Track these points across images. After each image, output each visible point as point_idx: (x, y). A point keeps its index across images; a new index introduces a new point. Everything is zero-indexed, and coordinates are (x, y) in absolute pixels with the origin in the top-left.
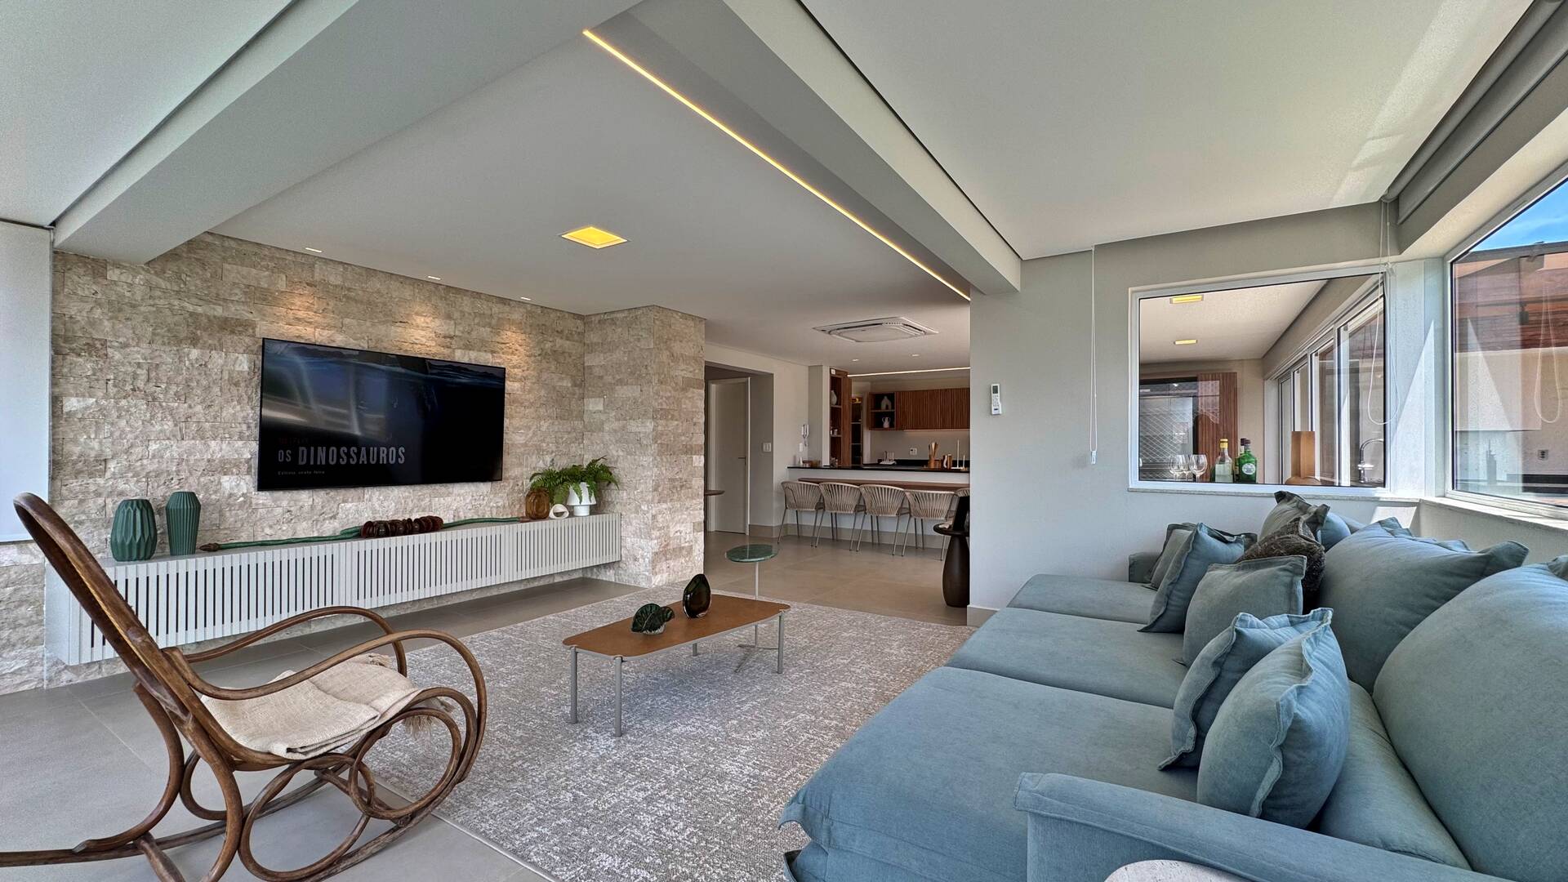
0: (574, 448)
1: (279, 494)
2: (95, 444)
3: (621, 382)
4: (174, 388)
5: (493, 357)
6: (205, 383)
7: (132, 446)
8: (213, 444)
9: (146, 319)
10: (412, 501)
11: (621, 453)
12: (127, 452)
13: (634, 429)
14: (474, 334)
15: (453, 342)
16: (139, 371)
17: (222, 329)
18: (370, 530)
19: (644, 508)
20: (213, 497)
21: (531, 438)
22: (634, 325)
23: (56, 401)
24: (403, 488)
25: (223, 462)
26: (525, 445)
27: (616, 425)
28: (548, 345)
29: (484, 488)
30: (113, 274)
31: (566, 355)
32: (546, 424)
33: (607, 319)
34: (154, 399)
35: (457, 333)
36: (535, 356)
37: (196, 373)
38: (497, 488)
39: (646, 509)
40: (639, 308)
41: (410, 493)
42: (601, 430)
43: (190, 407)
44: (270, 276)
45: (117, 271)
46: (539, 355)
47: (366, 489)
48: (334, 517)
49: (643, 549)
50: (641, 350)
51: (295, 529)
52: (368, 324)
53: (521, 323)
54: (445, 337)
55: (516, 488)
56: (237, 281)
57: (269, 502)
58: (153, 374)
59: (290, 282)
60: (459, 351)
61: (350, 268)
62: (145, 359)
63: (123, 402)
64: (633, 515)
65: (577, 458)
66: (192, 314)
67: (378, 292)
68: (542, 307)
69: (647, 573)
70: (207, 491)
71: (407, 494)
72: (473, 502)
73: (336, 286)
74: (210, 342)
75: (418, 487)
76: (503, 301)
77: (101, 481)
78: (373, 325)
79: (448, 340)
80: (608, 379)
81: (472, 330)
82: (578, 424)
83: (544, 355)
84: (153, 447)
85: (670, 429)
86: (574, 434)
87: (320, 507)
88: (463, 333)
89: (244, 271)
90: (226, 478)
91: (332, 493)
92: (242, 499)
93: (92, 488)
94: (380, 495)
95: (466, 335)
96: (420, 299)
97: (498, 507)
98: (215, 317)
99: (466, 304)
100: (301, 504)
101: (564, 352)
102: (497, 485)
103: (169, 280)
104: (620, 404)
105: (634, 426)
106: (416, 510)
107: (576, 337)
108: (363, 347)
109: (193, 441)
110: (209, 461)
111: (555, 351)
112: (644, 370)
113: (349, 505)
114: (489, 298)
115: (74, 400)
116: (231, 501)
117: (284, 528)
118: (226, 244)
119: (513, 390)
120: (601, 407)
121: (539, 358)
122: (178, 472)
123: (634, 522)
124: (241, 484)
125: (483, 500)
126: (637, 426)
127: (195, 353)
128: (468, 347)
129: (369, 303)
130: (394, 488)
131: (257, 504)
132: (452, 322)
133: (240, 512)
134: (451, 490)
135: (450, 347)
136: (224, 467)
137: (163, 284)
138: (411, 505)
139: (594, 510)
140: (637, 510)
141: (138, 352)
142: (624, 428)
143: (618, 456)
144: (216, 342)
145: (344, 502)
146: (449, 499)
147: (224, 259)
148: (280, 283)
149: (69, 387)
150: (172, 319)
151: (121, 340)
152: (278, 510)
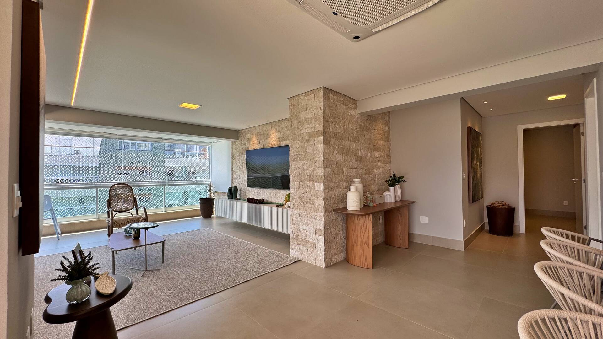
8: (245, 176)
14: (285, 135)
18: (248, 200)
20: (245, 188)
23: (232, 168)
34: (240, 167)
35: (281, 136)
37: (243, 160)
43: (243, 168)
48: (259, 196)
52: (264, 140)
56: (247, 138)
58: (240, 162)
61: (260, 126)
62: (239, 159)
63: (237, 168)
66: (243, 148)
67: (265, 130)
73: (259, 132)
75: (273, 190)
79: (279, 139)
84: (240, 177)
87: (257, 193)
89: (247, 135)
96: (272, 128)
99: (283, 125)
108: (263, 148)
113: (261, 193)
115: (234, 168)
128: (284, 140)
129: (264, 134)
132: (280, 133)
135: (279, 142)
148: (252, 136)
149: (233, 166)
150: (241, 150)
151: (237, 156)
152: (252, 192)
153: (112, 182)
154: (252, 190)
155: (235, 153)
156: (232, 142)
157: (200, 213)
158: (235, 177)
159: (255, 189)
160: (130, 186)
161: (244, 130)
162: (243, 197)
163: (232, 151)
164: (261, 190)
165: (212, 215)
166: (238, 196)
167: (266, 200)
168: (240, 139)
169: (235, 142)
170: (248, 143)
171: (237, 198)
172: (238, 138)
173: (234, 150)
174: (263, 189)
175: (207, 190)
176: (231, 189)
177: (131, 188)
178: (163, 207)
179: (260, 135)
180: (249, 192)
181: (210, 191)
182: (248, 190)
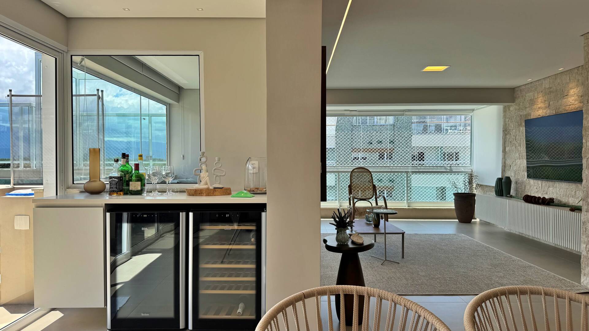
1: (535, 181)
4: (518, 142)
7: (513, 162)
9: (514, 121)
16: (514, 138)
20: (524, 180)
23: (504, 148)
34: (516, 146)
37: (522, 136)
43: (521, 148)
44: (534, 94)
45: (512, 107)
52: (556, 101)
56: (528, 100)
59: (538, 93)
62: (514, 133)
63: (512, 148)
66: (521, 115)
67: (559, 84)
73: (547, 88)
77: (509, 172)
84: (516, 162)
90: (526, 173)
98: (524, 114)
100: (539, 186)
103: (518, 106)
113: (551, 189)
116: (527, 182)
118: (526, 87)
129: (556, 91)
131: (531, 184)
147: (526, 93)
148: (536, 95)
149: (506, 145)
150: (518, 119)
151: (512, 129)
152: (535, 187)
153: (352, 167)
154: (534, 183)
155: (509, 125)
156: (505, 108)
157: (455, 214)
158: (508, 162)
159: (540, 182)
160: (370, 172)
161: (523, 87)
162: (521, 194)
163: (505, 121)
164: (551, 183)
165: (473, 220)
166: (512, 192)
167: (559, 200)
168: (517, 101)
169: (509, 107)
170: (529, 107)
171: (509, 193)
172: (513, 99)
173: (507, 120)
174: (553, 182)
175: (466, 182)
176: (499, 180)
177: (371, 173)
178: (406, 201)
179: (550, 92)
180: (531, 187)
181: (470, 182)
182: (529, 183)
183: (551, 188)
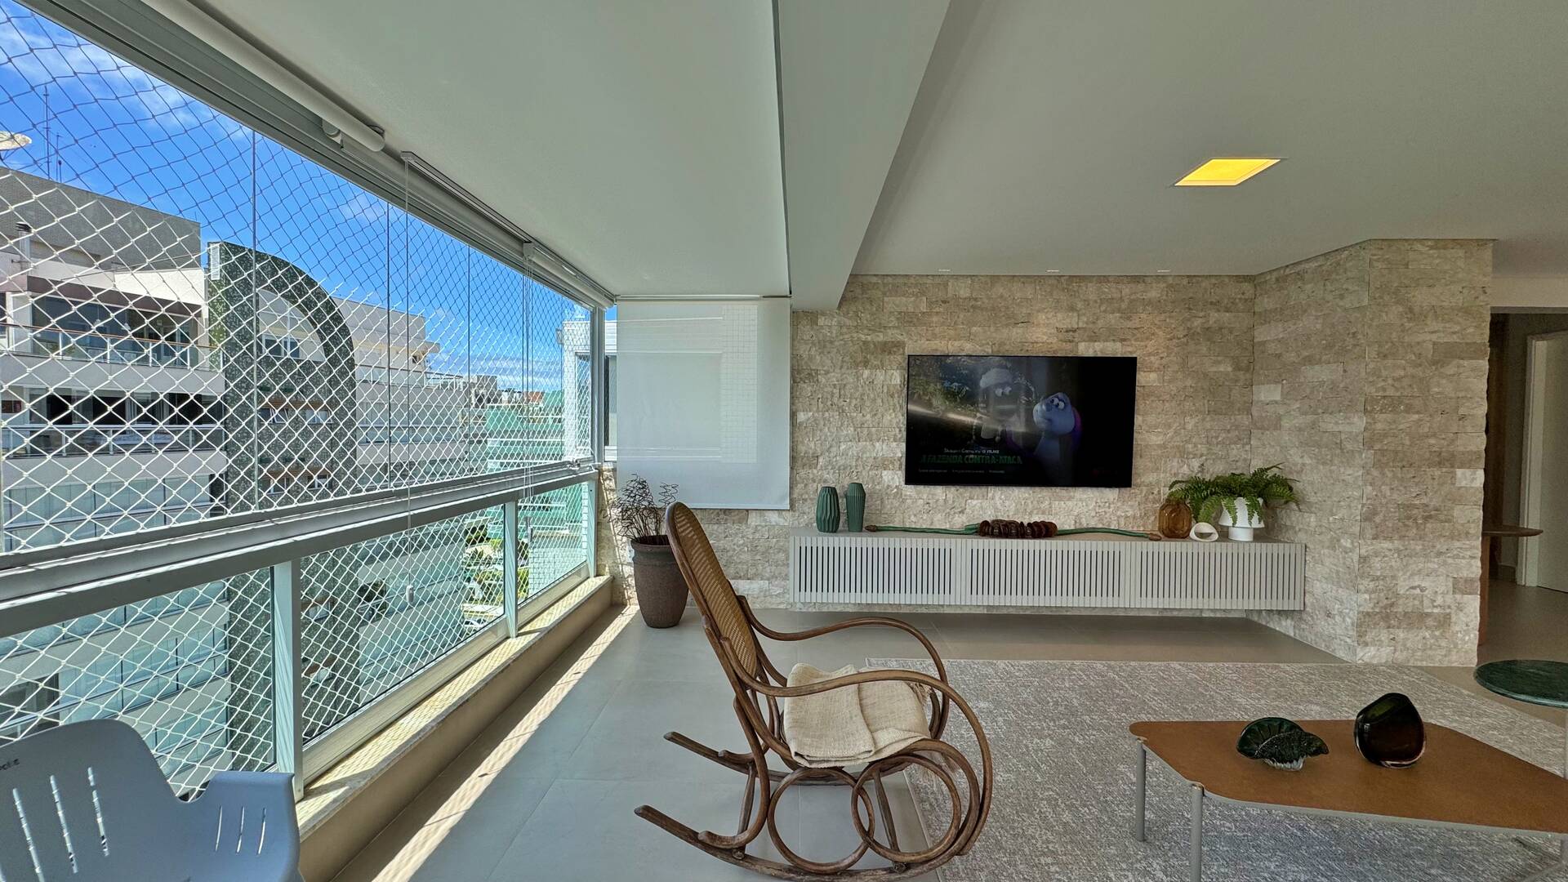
0: (1235, 451)
1: (921, 488)
2: (812, 445)
3: (1309, 360)
4: (854, 402)
5: (1123, 345)
6: (872, 396)
7: (831, 447)
8: (877, 444)
9: (838, 351)
10: (1032, 502)
11: (1307, 461)
12: (828, 450)
13: (1331, 427)
14: (1100, 323)
15: (1076, 335)
16: (835, 391)
17: (883, 351)
18: (986, 529)
19: (1346, 543)
20: (877, 487)
21: (1172, 438)
22: (1334, 276)
23: (793, 415)
24: (1023, 489)
25: (884, 459)
26: (1163, 446)
27: (1300, 421)
28: (1197, 322)
29: (1111, 494)
30: (821, 321)
31: (1225, 331)
32: (1193, 422)
33: (1290, 274)
34: (843, 411)
35: (1081, 325)
36: (1179, 339)
37: (867, 389)
38: (1127, 496)
39: (1349, 545)
40: (1345, 249)
41: (1030, 494)
42: (1277, 426)
43: (863, 415)
44: (915, 301)
45: (823, 318)
46: (1185, 336)
47: (990, 488)
48: (962, 512)
49: (1342, 603)
50: (1346, 310)
51: (932, 519)
52: (992, 329)
53: (1159, 301)
54: (1067, 331)
55: (1151, 497)
56: (893, 310)
57: (914, 494)
58: (842, 392)
59: (930, 303)
60: (1083, 344)
61: (977, 279)
62: (838, 381)
63: (827, 414)
64: (1326, 551)
65: (1239, 464)
66: (865, 343)
67: (1001, 296)
68: (1188, 276)
69: (1348, 640)
70: (873, 483)
71: (1027, 495)
72: (1097, 508)
73: (965, 298)
74: (875, 363)
75: (1037, 489)
76: (1136, 279)
77: (815, 471)
78: (997, 330)
79: (1071, 333)
80: (1291, 357)
81: (1097, 319)
82: (1245, 420)
83: (1191, 335)
84: (843, 447)
85: (1401, 427)
86: (1237, 433)
87: (951, 502)
88: (1087, 323)
89: (897, 300)
90: (885, 473)
91: (962, 489)
92: (895, 490)
93: (811, 476)
94: (1001, 494)
95: (1091, 326)
96: (1042, 295)
97: (1127, 517)
98: (878, 342)
99: (1091, 291)
100: (937, 497)
101: (1221, 329)
102: (1126, 491)
103: (850, 319)
104: (1308, 391)
105: (1330, 424)
106: (1035, 512)
107: (1241, 306)
108: (988, 353)
109: (864, 443)
110: (874, 458)
111: (1208, 329)
112: (1350, 341)
113: (974, 502)
114: (1119, 279)
115: (802, 413)
116: (888, 491)
117: (925, 518)
118: (885, 281)
119: (1149, 382)
120: (1278, 398)
121: (1185, 340)
122: (856, 466)
123: (1327, 561)
124: (894, 477)
125: (1109, 507)
126: (1337, 423)
127: (866, 373)
128: (1094, 338)
129: (993, 309)
130: (1015, 488)
131: (905, 495)
132: (1075, 314)
133: (894, 501)
134: (1072, 494)
135: (1072, 342)
136: (883, 464)
137: (848, 322)
138: (1030, 506)
139: (1259, 536)
140: (1334, 544)
141: (834, 376)
142: (1313, 425)
143: (1304, 465)
144: (879, 363)
145: (971, 498)
146: (1070, 503)
147: (884, 294)
148: (923, 305)
149: (799, 405)
150: (852, 348)
151: (825, 368)
152: (921, 502)
154: (919, 493)
155: (811, 358)
159: (938, 490)
163: (794, 349)
168: (848, 308)
169: (813, 317)
170: (899, 328)
173: (802, 346)
176: (831, 495)
179: (974, 307)
180: (907, 501)
182: (899, 494)
183: (977, 499)
